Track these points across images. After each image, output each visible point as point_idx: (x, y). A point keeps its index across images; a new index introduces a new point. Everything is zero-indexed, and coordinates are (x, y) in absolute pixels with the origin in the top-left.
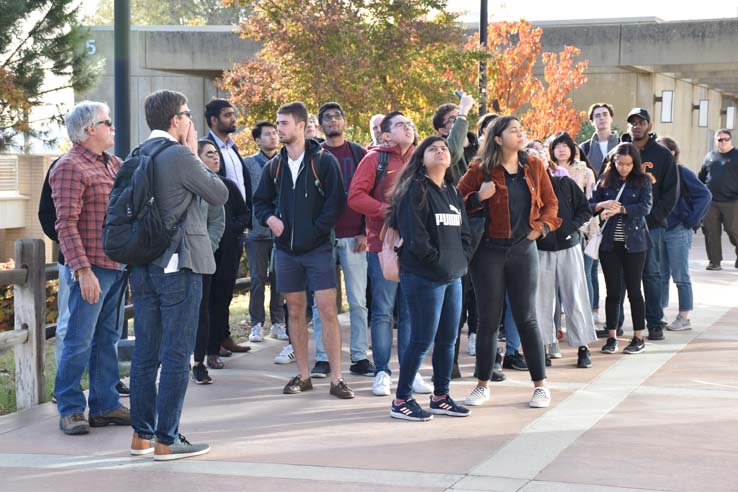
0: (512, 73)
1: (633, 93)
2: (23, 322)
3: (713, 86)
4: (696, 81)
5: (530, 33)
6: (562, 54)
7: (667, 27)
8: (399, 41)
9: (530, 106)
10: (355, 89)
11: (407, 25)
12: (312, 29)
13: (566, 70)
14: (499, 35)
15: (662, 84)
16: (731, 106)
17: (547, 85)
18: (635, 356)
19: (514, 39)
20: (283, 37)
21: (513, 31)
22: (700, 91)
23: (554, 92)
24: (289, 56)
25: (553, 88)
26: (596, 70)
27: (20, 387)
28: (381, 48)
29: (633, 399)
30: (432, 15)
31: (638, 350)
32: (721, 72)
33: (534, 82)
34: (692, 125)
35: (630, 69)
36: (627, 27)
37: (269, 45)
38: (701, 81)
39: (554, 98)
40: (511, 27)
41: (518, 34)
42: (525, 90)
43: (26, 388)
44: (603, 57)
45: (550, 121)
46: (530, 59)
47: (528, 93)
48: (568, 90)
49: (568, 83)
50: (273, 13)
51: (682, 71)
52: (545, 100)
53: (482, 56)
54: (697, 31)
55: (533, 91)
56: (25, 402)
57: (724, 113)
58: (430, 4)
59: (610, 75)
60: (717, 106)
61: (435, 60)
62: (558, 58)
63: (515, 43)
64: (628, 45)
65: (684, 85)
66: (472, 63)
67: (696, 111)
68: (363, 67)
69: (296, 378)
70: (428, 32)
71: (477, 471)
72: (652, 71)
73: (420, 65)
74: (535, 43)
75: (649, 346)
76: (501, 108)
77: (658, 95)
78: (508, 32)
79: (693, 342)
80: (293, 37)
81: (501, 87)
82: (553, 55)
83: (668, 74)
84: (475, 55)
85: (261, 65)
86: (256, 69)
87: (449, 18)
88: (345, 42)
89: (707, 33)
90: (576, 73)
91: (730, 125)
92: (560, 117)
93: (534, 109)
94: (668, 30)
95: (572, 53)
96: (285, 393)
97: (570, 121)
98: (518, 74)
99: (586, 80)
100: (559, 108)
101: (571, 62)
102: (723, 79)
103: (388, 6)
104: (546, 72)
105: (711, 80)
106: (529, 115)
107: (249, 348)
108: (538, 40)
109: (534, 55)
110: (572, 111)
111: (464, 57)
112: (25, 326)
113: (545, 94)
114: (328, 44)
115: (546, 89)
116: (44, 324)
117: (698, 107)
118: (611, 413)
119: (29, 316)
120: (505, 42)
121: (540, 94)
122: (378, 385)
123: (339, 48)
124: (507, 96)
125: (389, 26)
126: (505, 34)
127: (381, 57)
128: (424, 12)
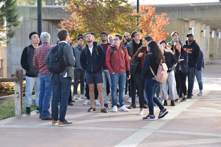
0: (146, 21)
1: (183, 27)
2: (17, 92)
3: (207, 25)
4: (202, 23)
5: (152, 9)
6: (161, 15)
7: (193, 7)
8: (114, 12)
9: (151, 31)
10: (101, 27)
11: (116, 7)
12: (88, 8)
13: (163, 20)
14: (142, 10)
15: (192, 24)
16: (213, 31)
17: (157, 25)
18: (184, 102)
19: (147, 11)
20: (79, 11)
21: (146, 9)
22: (203, 26)
23: (159, 27)
24: (81, 17)
25: (159, 26)
26: (172, 20)
27: (16, 110)
28: (108, 14)
29: (183, 112)
30: (123, 4)
31: (185, 101)
32: (210, 21)
33: (153, 24)
34: (201, 37)
35: (182, 20)
36: (181, 7)
37: (75, 13)
38: (204, 23)
39: (159, 29)
40: (146, 7)
41: (148, 9)
42: (150, 26)
43: (18, 110)
44: (174, 16)
45: (158, 36)
46: (152, 17)
47: (151, 27)
48: (163, 26)
49: (163, 24)
50: (75, 3)
51: (197, 20)
52: (156, 29)
53: (138, 17)
54: (202, 8)
55: (152, 27)
56: (18, 114)
57: (211, 33)
58: (122, 1)
59: (176, 22)
60: (209, 31)
61: (124, 18)
62: (160, 17)
63: (147, 12)
64: (181, 12)
65: (198, 24)
66: (135, 18)
67: (202, 32)
68: (103, 20)
69: (91, 108)
70: (122, 10)
71: (144, 128)
72: (188, 20)
73: (120, 19)
74: (153, 12)
75: (188, 100)
76: (143, 32)
77: (190, 28)
78: (145, 9)
79: (200, 99)
80: (82, 11)
81: (143, 25)
82: (159, 16)
83: (194, 21)
84: (136, 16)
85: (73, 19)
86: (71, 20)
87: (128, 5)
88: (98, 13)
89: (205, 9)
90: (165, 21)
91: (213, 37)
92: (161, 35)
93: (153, 32)
94: (193, 8)
95: (164, 15)
96: (88, 111)
97: (164, 36)
98: (148, 22)
99: (169, 23)
100: (161, 32)
101: (164, 18)
102: (210, 22)
103: (110, 2)
104: (156, 21)
105: (207, 23)
106: (151, 34)
107: (75, 101)
108: (154, 11)
109: (153, 16)
110: (164, 33)
111: (133, 17)
112: (18, 93)
113: (156, 27)
114: (93, 13)
115: (156, 26)
116: (22, 92)
117: (203, 31)
118: (178, 115)
119: (19, 90)
120: (144, 12)
121: (155, 27)
122: (114, 109)
123: (96, 14)
124: (145, 28)
125: (110, 7)
126: (144, 9)
127: (108, 17)
128: (121, 3)
